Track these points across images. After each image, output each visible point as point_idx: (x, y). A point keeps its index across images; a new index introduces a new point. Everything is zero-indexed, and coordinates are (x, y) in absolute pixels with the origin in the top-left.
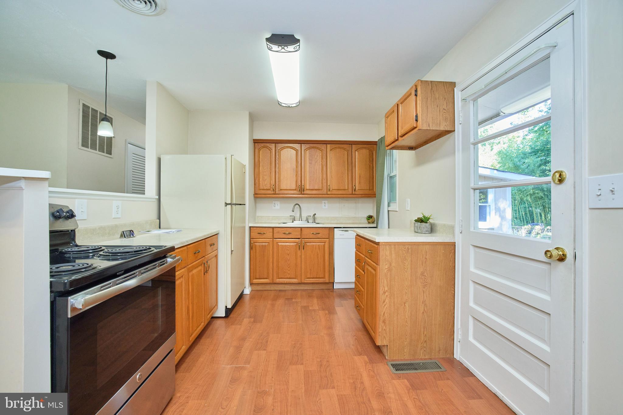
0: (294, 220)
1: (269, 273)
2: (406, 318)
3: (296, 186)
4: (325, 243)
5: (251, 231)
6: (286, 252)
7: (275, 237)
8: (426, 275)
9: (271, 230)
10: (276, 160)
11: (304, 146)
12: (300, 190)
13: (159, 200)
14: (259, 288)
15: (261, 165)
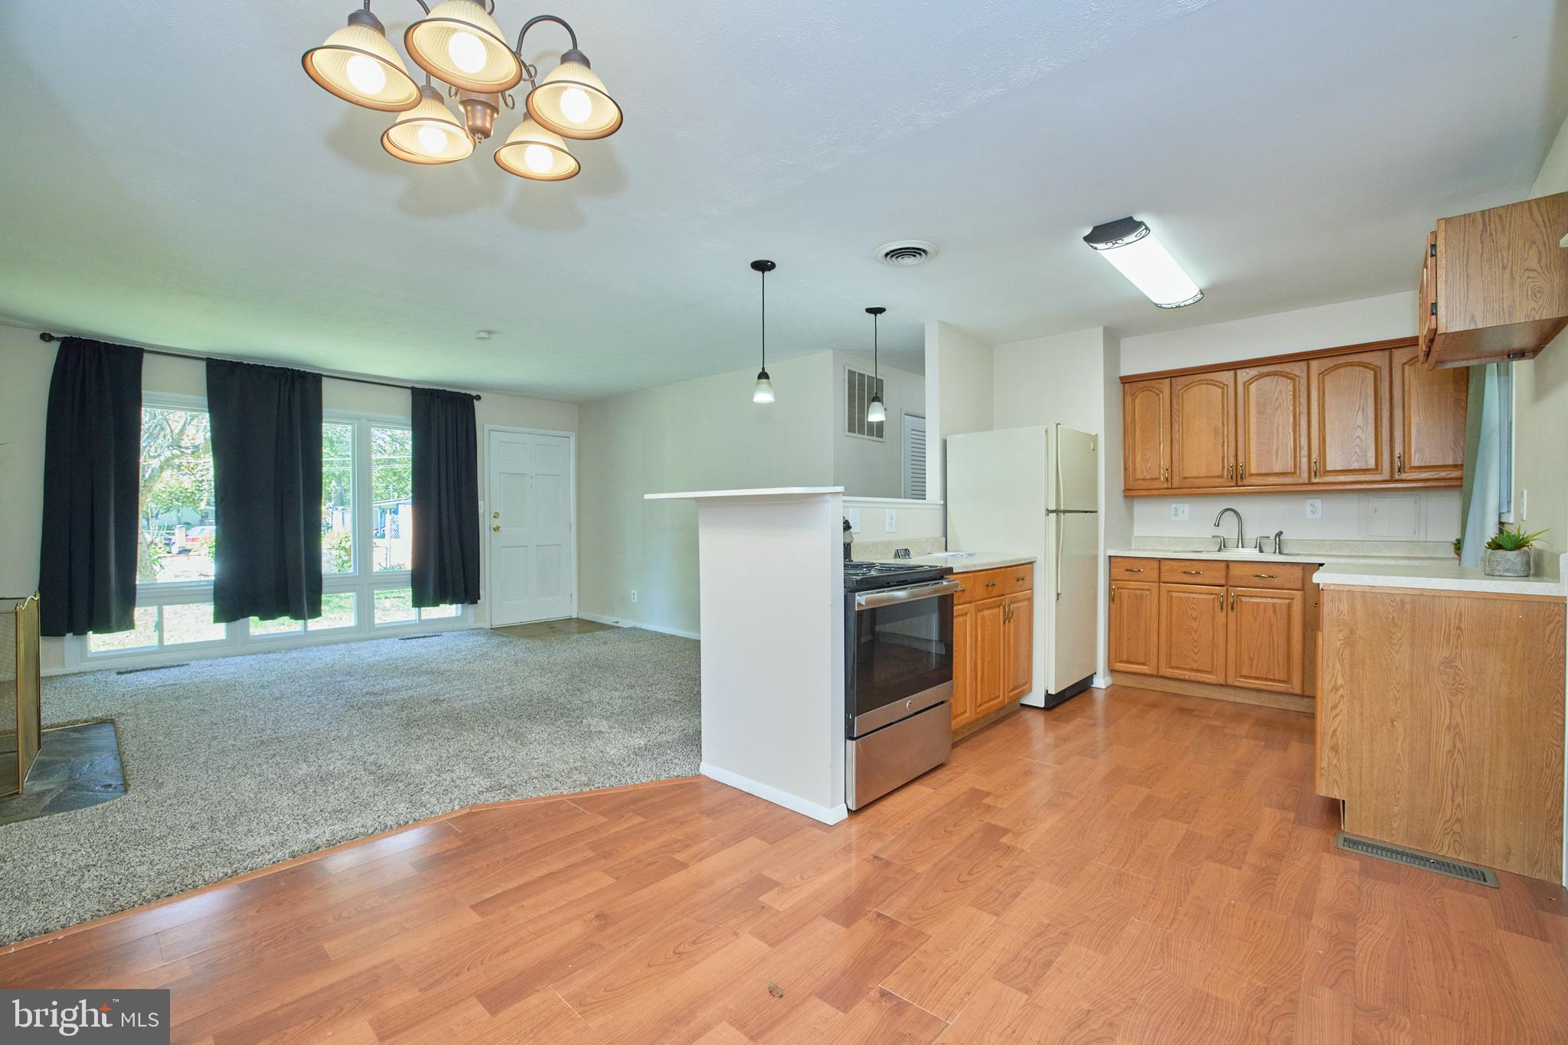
0: (1223, 546)
1: (1149, 652)
2: (1397, 753)
3: (1223, 468)
4: (1292, 599)
5: (1112, 564)
6: (1189, 614)
7: (1163, 579)
8: (1460, 667)
9: (1156, 565)
10: (1173, 415)
11: (1245, 374)
12: (1234, 477)
13: (945, 506)
14: (1129, 681)
15: (1137, 427)
